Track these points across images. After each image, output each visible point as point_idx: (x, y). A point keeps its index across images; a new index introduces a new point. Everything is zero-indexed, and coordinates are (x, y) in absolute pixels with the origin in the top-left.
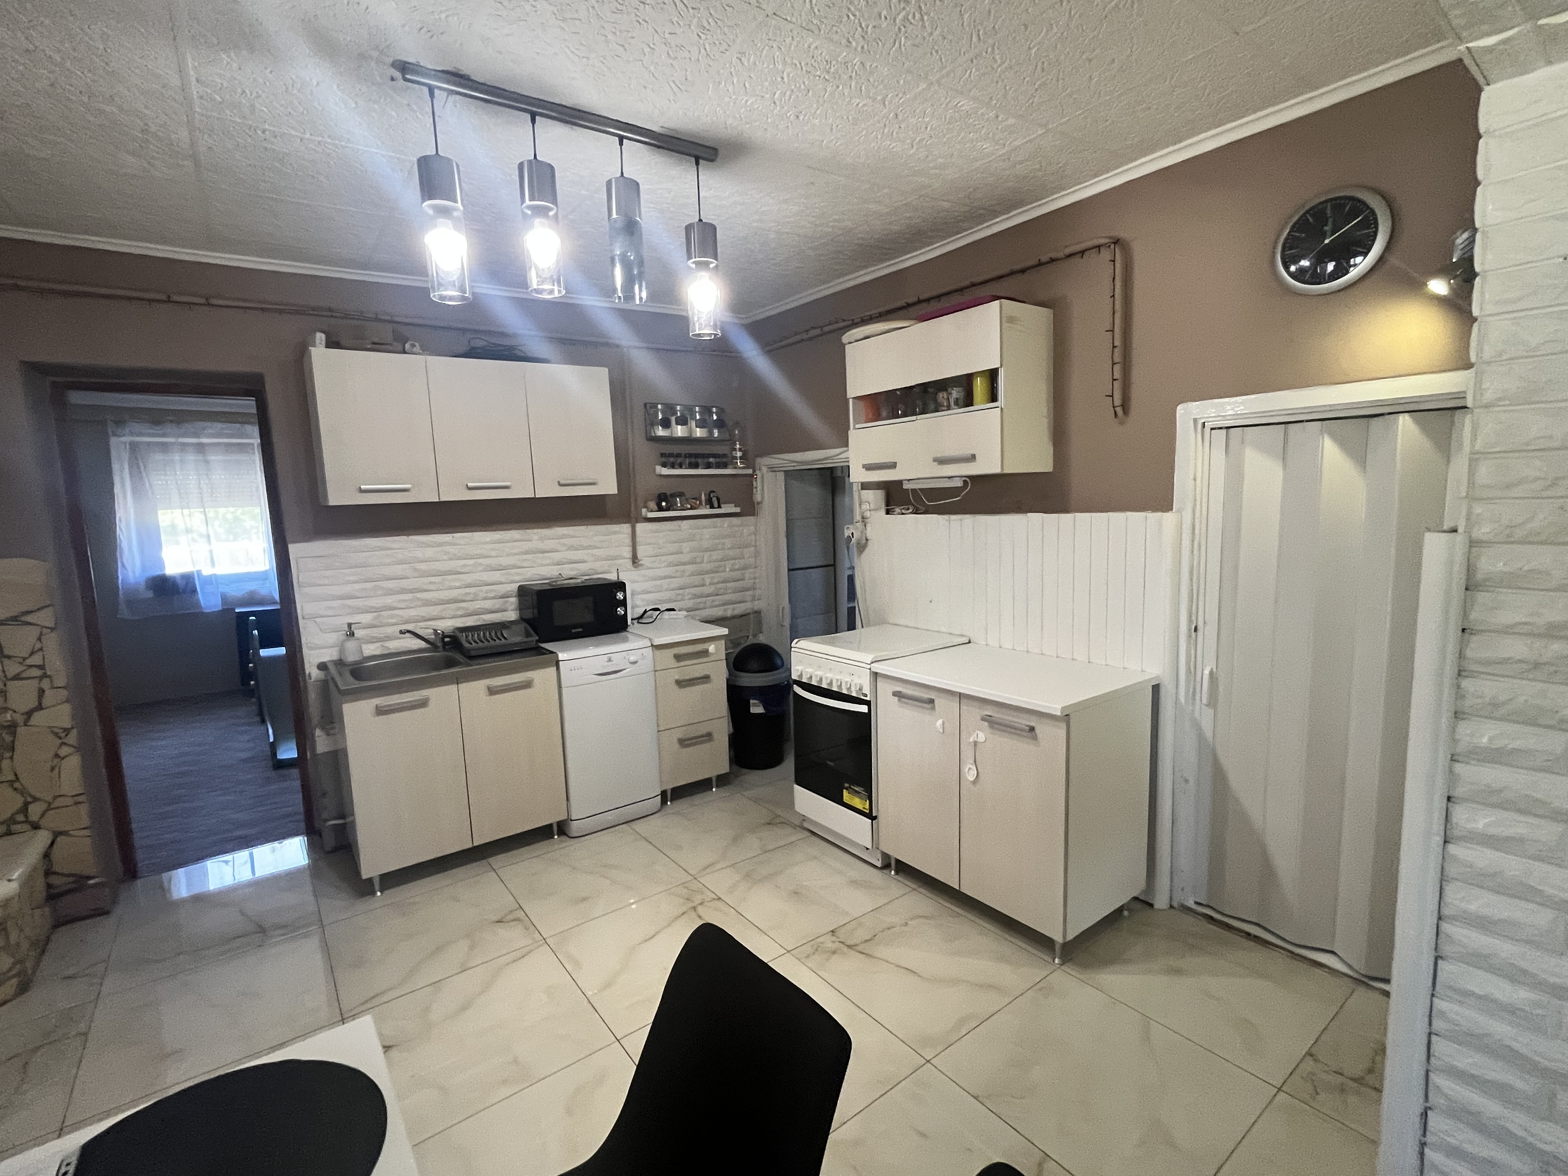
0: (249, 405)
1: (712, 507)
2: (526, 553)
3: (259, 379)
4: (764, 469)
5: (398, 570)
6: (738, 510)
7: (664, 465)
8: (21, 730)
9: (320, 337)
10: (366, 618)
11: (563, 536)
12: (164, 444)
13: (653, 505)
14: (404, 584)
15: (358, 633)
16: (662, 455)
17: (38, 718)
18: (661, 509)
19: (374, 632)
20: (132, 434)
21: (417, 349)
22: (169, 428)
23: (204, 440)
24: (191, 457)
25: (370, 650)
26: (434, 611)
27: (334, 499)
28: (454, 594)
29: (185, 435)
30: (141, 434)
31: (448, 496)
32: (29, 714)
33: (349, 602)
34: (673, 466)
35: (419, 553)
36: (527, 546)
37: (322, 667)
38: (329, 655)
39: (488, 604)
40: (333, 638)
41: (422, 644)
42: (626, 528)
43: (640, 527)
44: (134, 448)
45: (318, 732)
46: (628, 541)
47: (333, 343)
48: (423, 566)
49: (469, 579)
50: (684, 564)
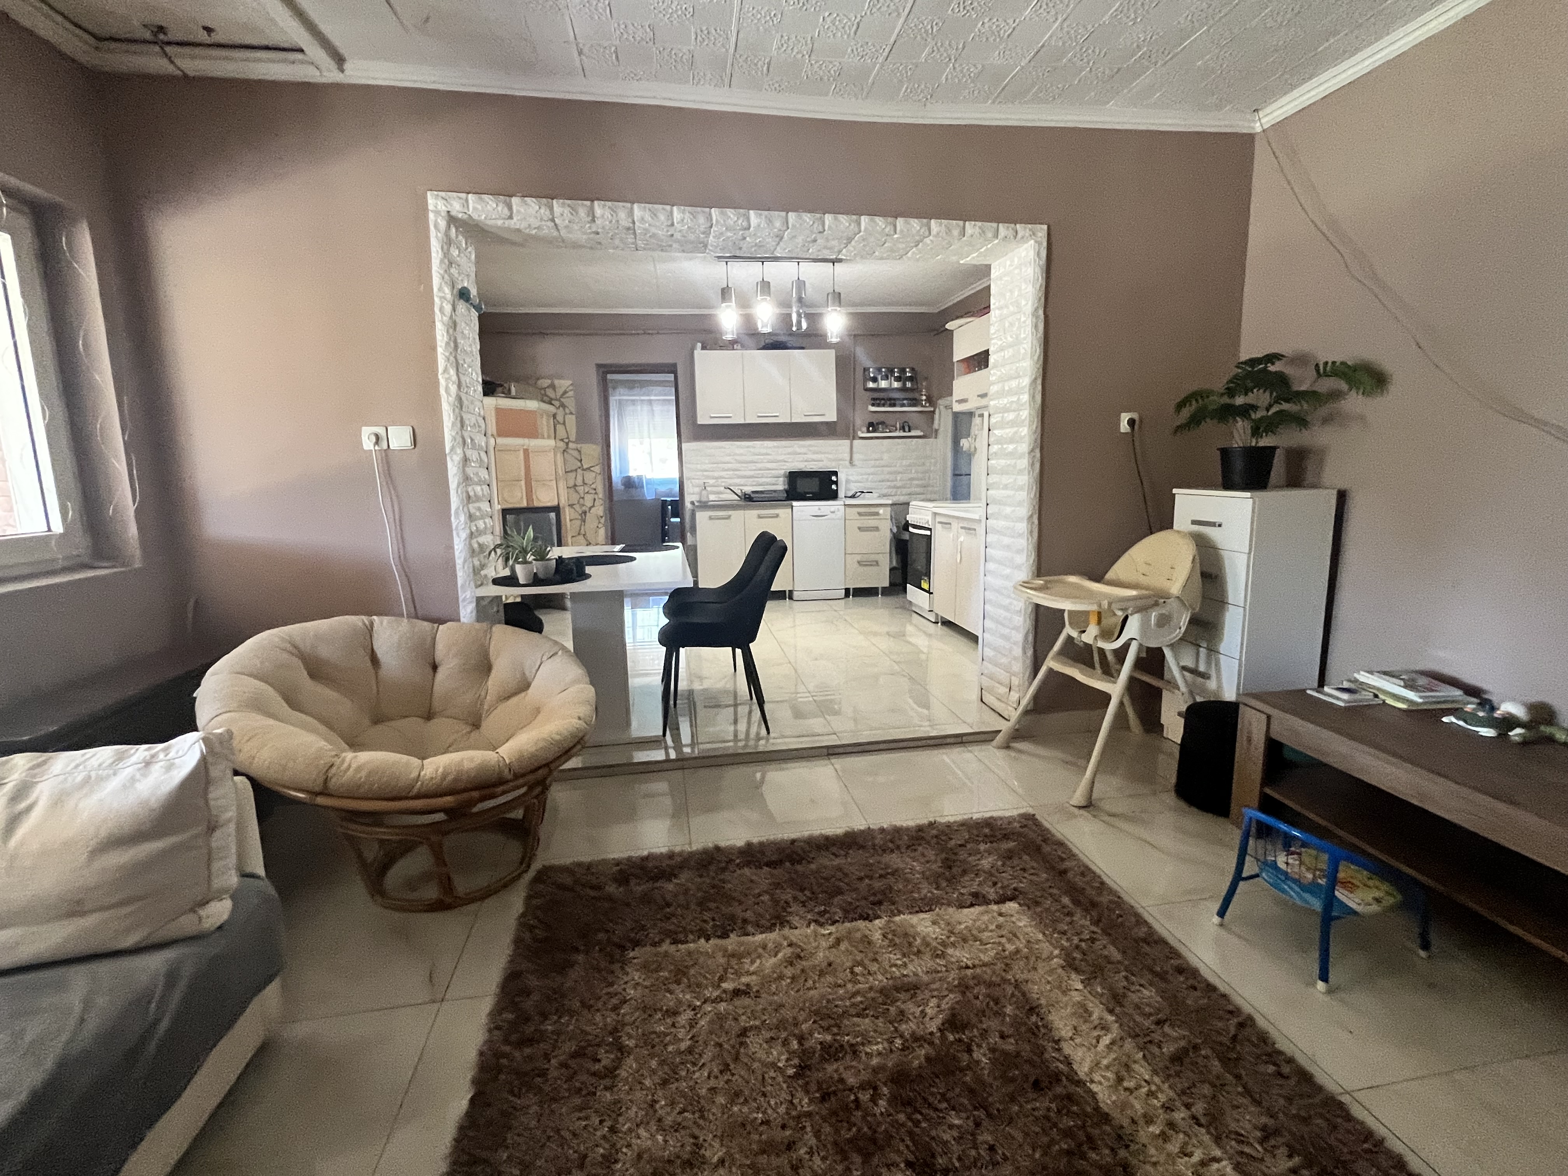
0: (671, 377)
1: (904, 431)
2: (789, 454)
3: (674, 366)
4: (942, 407)
5: (728, 459)
6: (921, 434)
7: (873, 405)
8: (588, 514)
9: (699, 345)
10: (711, 482)
11: (810, 446)
12: (633, 401)
13: (865, 429)
14: (730, 466)
15: (708, 489)
16: (873, 399)
17: (593, 510)
18: (868, 431)
19: (715, 489)
20: (620, 395)
21: (739, 347)
22: (636, 391)
23: (653, 398)
24: (646, 408)
25: (712, 497)
26: (742, 481)
27: (700, 421)
28: (752, 473)
29: (643, 395)
30: (624, 395)
31: (749, 421)
32: (590, 508)
33: (705, 473)
34: (879, 405)
35: (738, 451)
36: (790, 450)
37: (692, 503)
38: (695, 498)
39: (768, 480)
40: (697, 490)
41: (737, 498)
42: (847, 442)
43: (856, 442)
44: (620, 402)
45: (689, 534)
46: (848, 450)
47: (704, 348)
48: (737, 458)
49: (759, 466)
50: (883, 466)
